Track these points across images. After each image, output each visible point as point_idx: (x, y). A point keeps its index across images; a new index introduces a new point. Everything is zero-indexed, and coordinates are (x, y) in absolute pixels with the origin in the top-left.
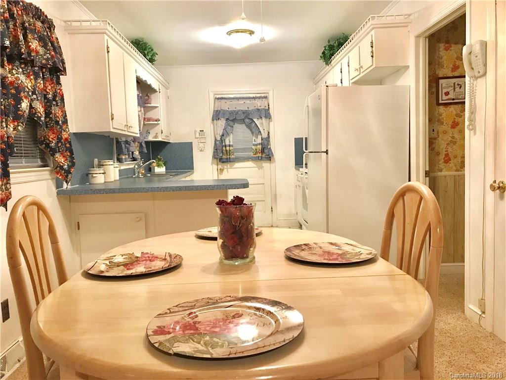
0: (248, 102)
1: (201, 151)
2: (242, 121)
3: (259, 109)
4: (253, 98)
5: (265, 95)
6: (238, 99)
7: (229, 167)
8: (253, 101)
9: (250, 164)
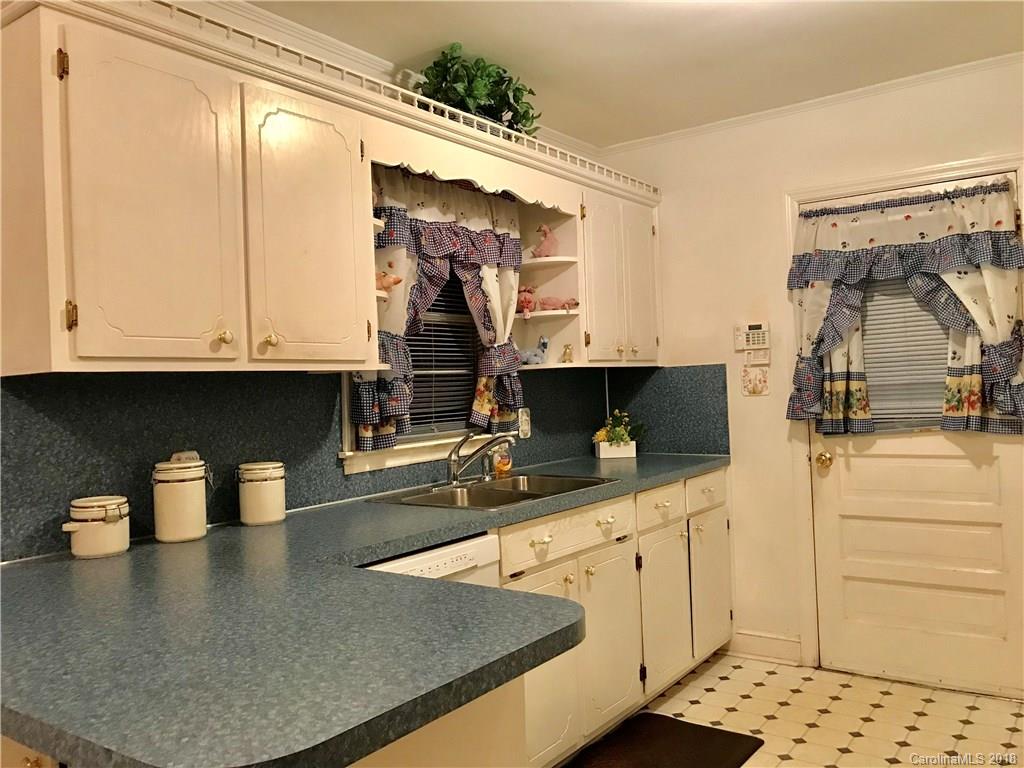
0: (920, 212)
1: (754, 392)
2: (899, 286)
3: (969, 237)
4: (947, 195)
5: (999, 179)
6: (881, 206)
7: (851, 451)
8: (945, 208)
9: (936, 443)
